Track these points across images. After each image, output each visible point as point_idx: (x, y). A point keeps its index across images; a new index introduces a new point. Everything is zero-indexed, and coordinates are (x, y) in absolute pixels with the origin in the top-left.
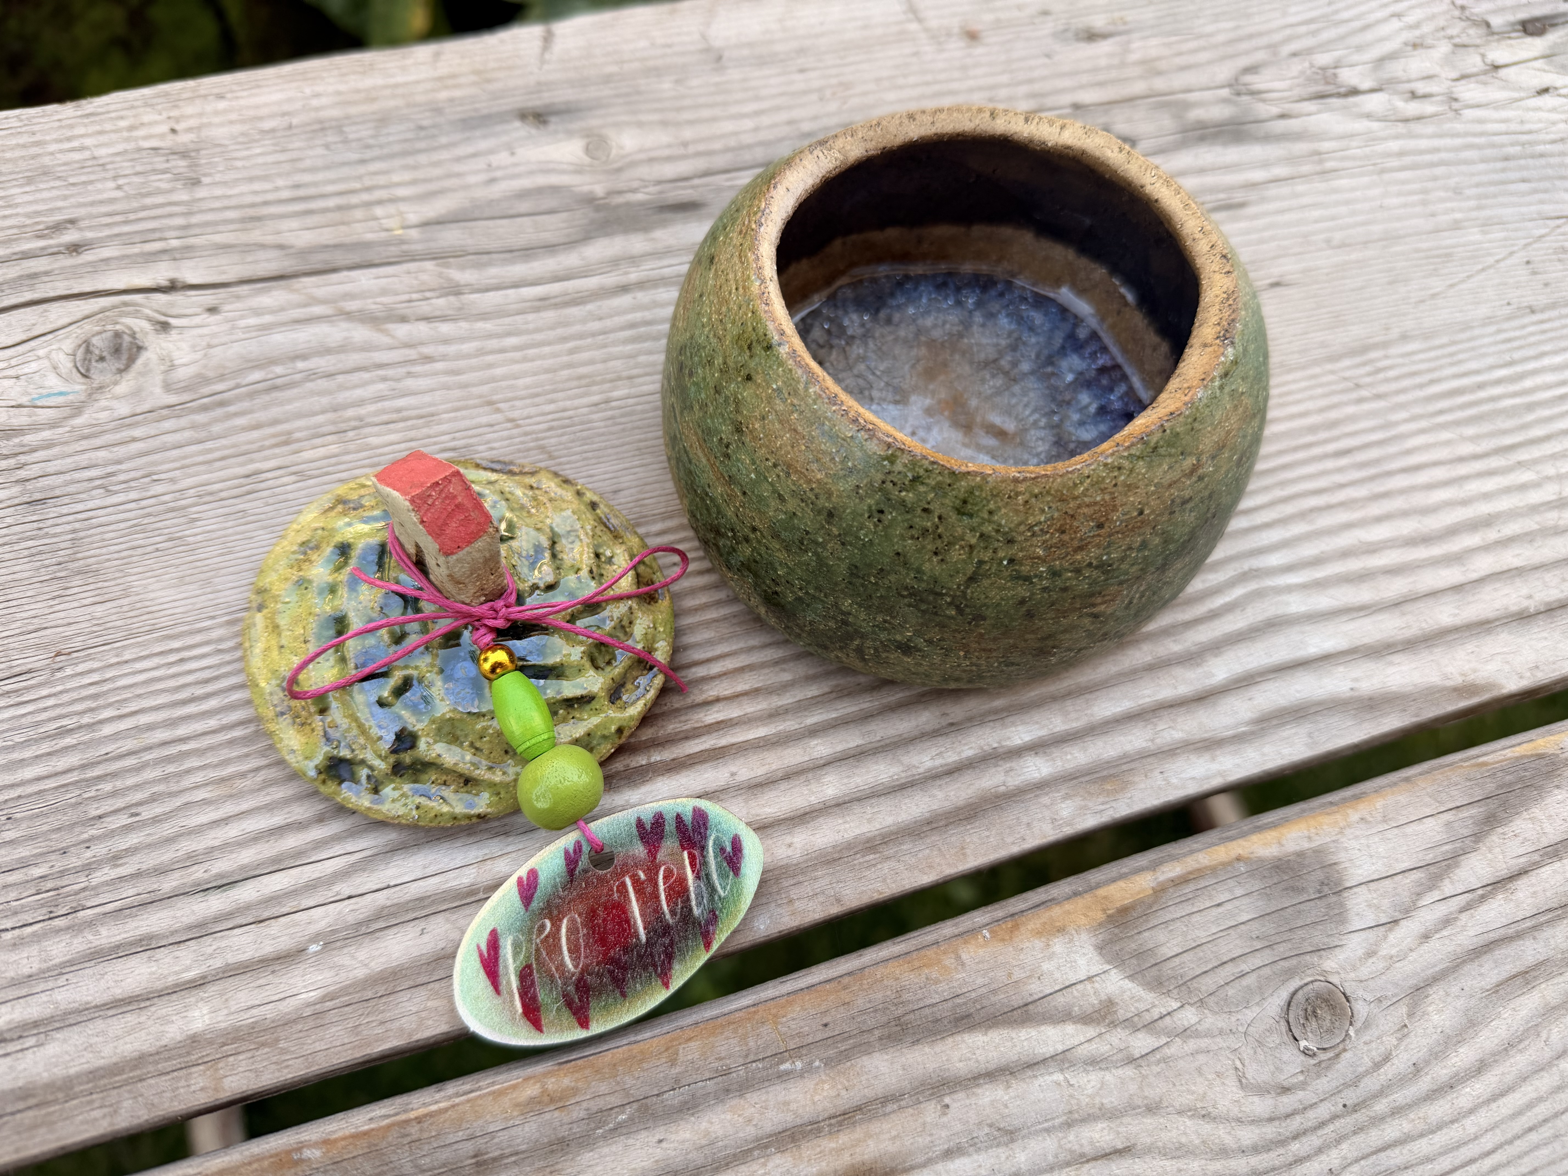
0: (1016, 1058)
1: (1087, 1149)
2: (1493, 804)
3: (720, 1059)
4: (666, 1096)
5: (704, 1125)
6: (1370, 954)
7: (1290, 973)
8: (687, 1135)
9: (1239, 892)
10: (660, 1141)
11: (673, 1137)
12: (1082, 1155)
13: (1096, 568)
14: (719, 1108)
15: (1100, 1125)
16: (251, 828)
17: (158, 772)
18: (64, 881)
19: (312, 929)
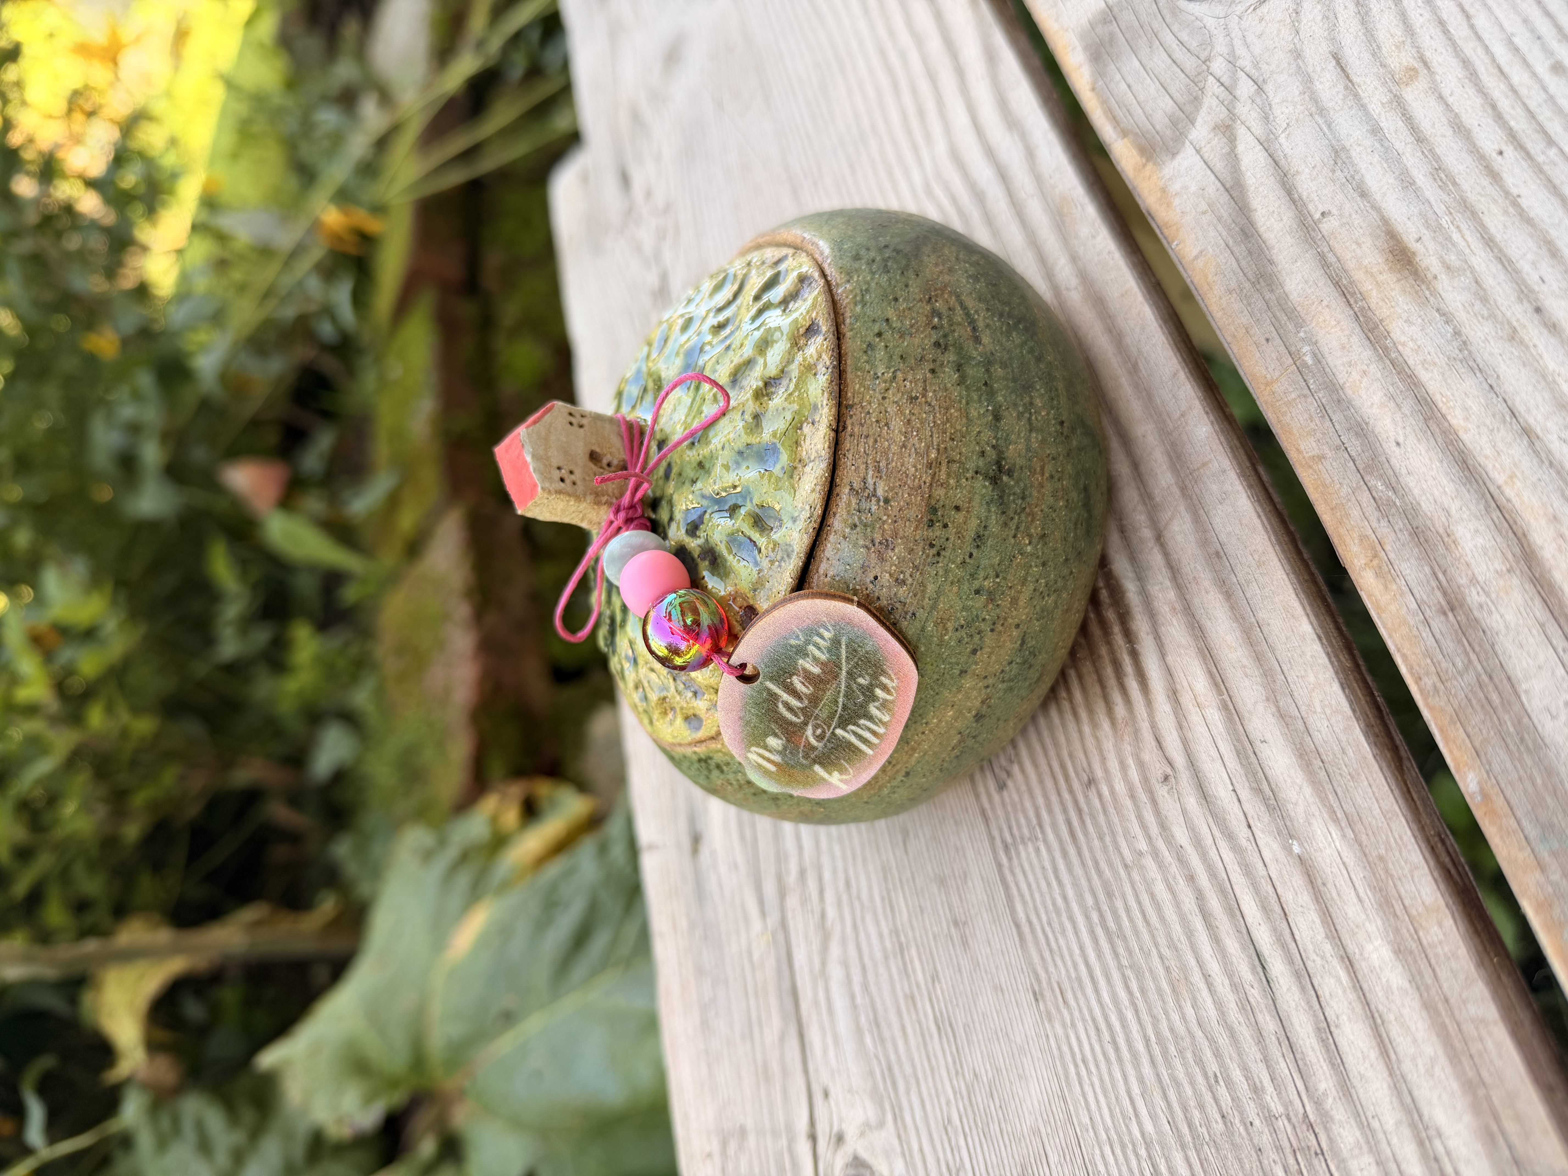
0: (1272, 178)
1: (1341, 87)
3: (1311, 419)
4: (1353, 453)
5: (1375, 410)
7: (1176, 11)
8: (1388, 421)
9: (1118, 77)
10: (1398, 444)
11: (1392, 434)
12: (1346, 88)
14: (1357, 403)
15: (1318, 86)
16: (1209, 948)
17: (1177, 1063)
18: (1285, 1144)
19: (1281, 855)
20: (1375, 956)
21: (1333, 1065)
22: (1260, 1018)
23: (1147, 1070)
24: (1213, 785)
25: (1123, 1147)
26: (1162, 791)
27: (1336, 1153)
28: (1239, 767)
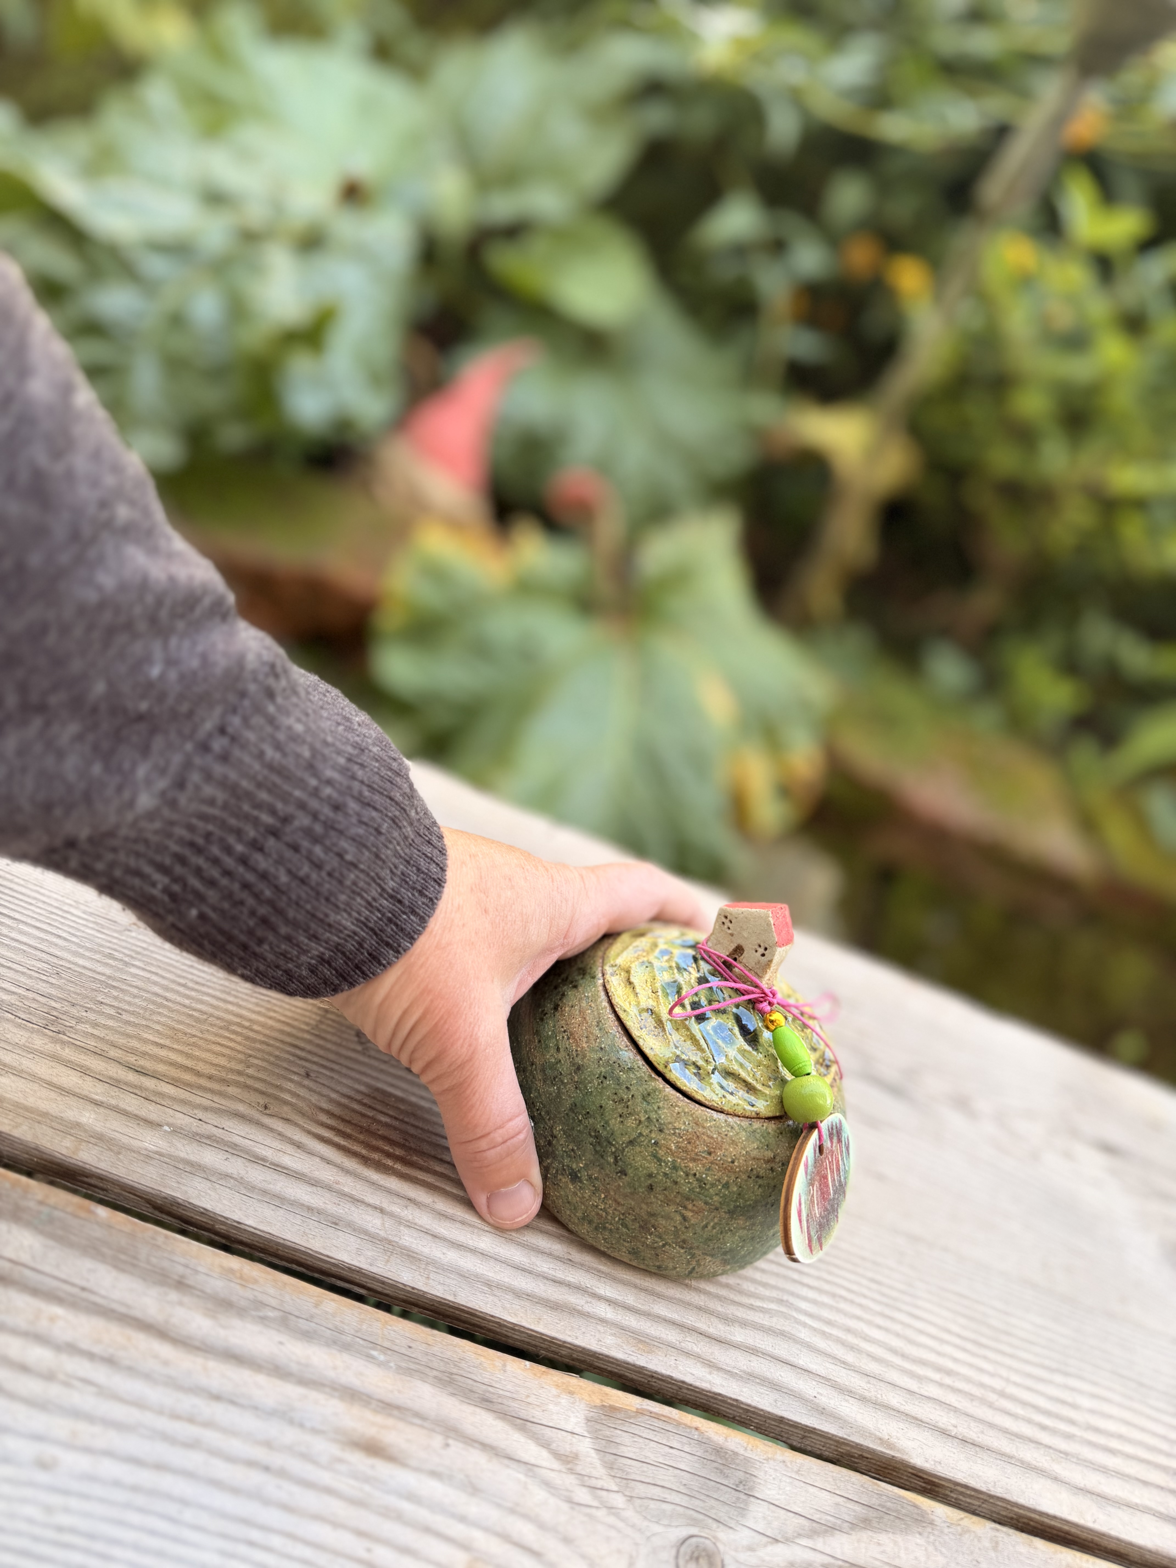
0: (504, 1447)
1: (516, 1536)
2: (872, 1514)
3: (342, 1322)
4: (301, 1320)
5: (310, 1352)
6: (751, 1549)
7: (694, 1522)
8: (297, 1351)
9: (686, 1449)
10: (281, 1343)
11: (289, 1346)
12: (511, 1537)
13: (697, 1180)
14: (324, 1349)
15: (531, 1527)
16: (172, 1058)
17: (144, 1004)
18: (64, 1017)
19: (171, 1120)
20: (87, 1115)
21: (69, 1061)
22: (120, 1052)
23: (156, 989)
24: (236, 1123)
25: (138, 953)
26: (262, 1100)
27: (38, 1031)
28: (230, 1139)
